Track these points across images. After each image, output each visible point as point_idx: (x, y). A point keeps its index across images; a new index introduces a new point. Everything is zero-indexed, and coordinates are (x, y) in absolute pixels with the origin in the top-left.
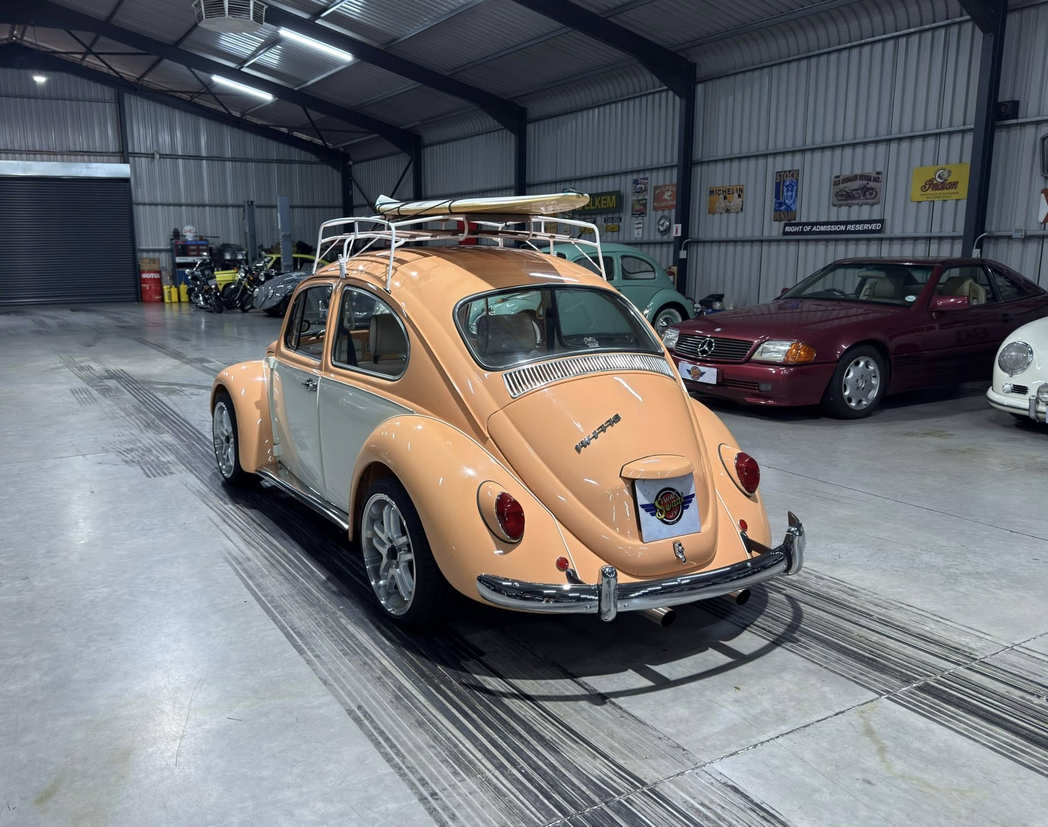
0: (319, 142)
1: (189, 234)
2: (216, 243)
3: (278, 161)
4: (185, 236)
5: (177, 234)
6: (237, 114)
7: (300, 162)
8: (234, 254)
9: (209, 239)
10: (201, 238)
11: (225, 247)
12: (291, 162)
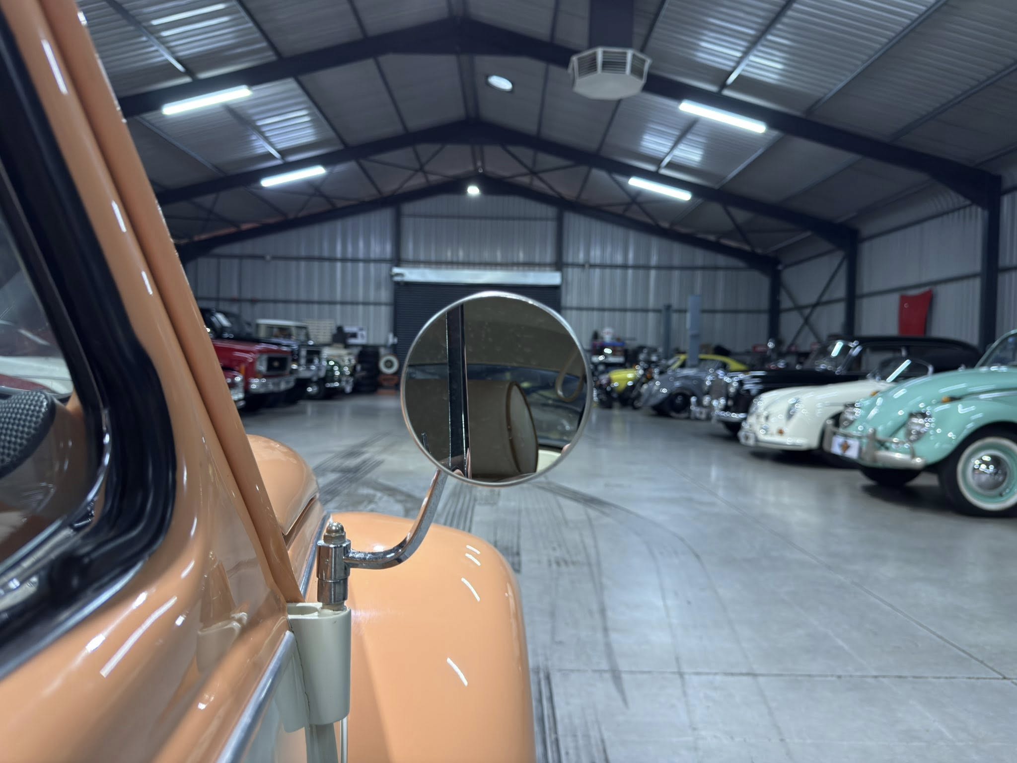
0: (747, 248)
1: (607, 335)
2: (632, 345)
3: (703, 268)
4: (602, 338)
5: (596, 336)
6: (665, 225)
7: (726, 268)
8: (649, 354)
9: (627, 342)
10: (618, 339)
11: (641, 348)
12: (716, 268)
